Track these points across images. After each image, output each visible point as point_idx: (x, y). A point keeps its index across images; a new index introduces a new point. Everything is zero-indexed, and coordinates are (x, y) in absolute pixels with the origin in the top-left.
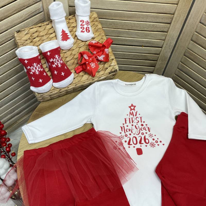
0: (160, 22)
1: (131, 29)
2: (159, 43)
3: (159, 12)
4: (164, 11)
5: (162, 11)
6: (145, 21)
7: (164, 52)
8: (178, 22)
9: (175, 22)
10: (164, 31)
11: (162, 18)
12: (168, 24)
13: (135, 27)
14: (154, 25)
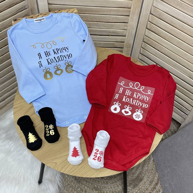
0: (121, 15)
1: (99, 21)
2: (123, 32)
3: (119, 6)
4: (123, 6)
5: (121, 6)
6: (109, 14)
7: (128, 40)
8: (134, 14)
9: (132, 14)
10: (125, 22)
11: (122, 11)
12: (127, 17)
13: (102, 20)
14: (116, 17)
